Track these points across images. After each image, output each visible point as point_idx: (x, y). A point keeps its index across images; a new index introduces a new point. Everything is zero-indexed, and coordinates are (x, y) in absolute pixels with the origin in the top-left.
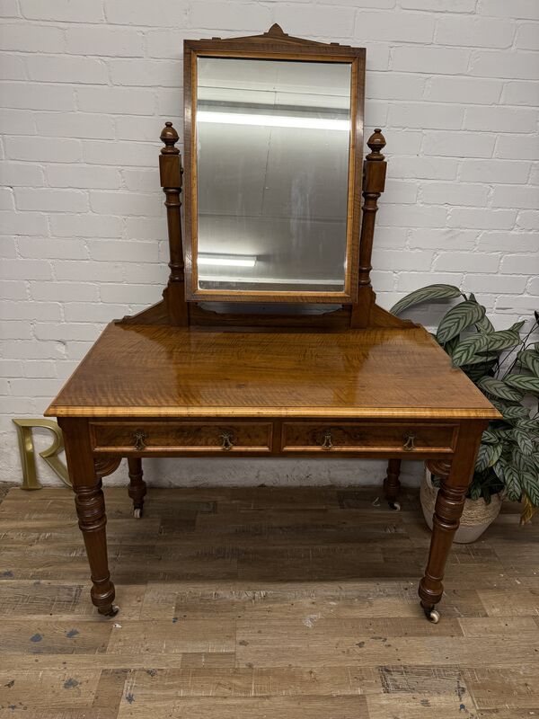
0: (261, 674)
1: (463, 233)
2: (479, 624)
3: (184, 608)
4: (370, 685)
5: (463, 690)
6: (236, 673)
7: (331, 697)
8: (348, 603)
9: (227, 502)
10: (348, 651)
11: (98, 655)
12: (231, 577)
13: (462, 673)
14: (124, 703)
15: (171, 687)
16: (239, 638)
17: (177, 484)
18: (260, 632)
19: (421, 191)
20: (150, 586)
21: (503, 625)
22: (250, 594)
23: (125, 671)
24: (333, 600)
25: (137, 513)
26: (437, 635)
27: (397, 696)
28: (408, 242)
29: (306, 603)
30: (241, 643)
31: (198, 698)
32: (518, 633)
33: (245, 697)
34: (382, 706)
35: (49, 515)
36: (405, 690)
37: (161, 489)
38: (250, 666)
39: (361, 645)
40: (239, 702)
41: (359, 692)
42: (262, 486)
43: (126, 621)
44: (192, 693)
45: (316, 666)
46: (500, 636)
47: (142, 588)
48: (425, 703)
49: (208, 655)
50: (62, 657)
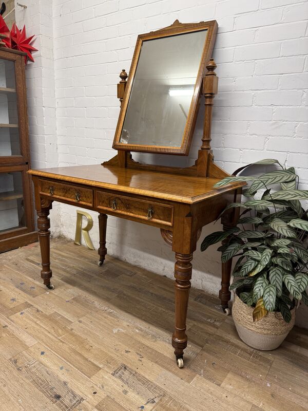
0: (73, 335)
1: (285, 124)
2: (208, 385)
3: (76, 300)
4: (109, 367)
5: (154, 402)
6: (64, 329)
7: (87, 360)
8: (145, 334)
9: (141, 275)
10: (118, 350)
11: (31, 297)
12: (107, 300)
13: (164, 395)
14: (19, 313)
15: (38, 318)
16: (80, 319)
17: (128, 261)
18: (91, 322)
19: (255, 98)
20: (75, 288)
21: (224, 395)
22: (106, 308)
23: (31, 306)
24: (139, 330)
25: (99, 262)
26: (173, 373)
27: (116, 379)
28: (248, 131)
29: (125, 324)
30: (79, 321)
31: (41, 327)
32: (229, 405)
33: (56, 337)
34: (103, 377)
35: (72, 254)
36: (123, 380)
37: (121, 261)
38: (72, 329)
39: (127, 352)
40: (52, 337)
41: (101, 366)
42: (165, 276)
43: (52, 293)
44: (41, 325)
45: (96, 346)
46: (215, 399)
47: (71, 287)
48: (125, 392)
49: (63, 317)
50: (21, 292)
